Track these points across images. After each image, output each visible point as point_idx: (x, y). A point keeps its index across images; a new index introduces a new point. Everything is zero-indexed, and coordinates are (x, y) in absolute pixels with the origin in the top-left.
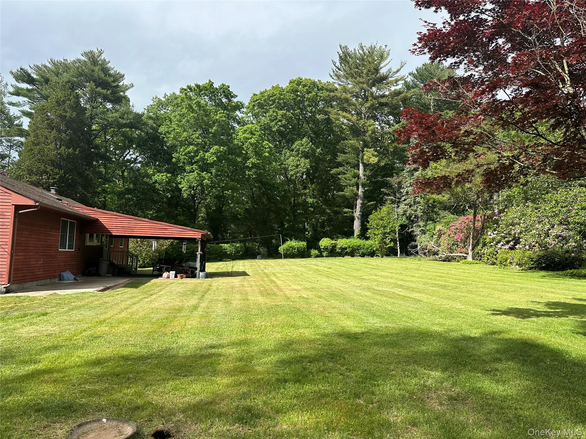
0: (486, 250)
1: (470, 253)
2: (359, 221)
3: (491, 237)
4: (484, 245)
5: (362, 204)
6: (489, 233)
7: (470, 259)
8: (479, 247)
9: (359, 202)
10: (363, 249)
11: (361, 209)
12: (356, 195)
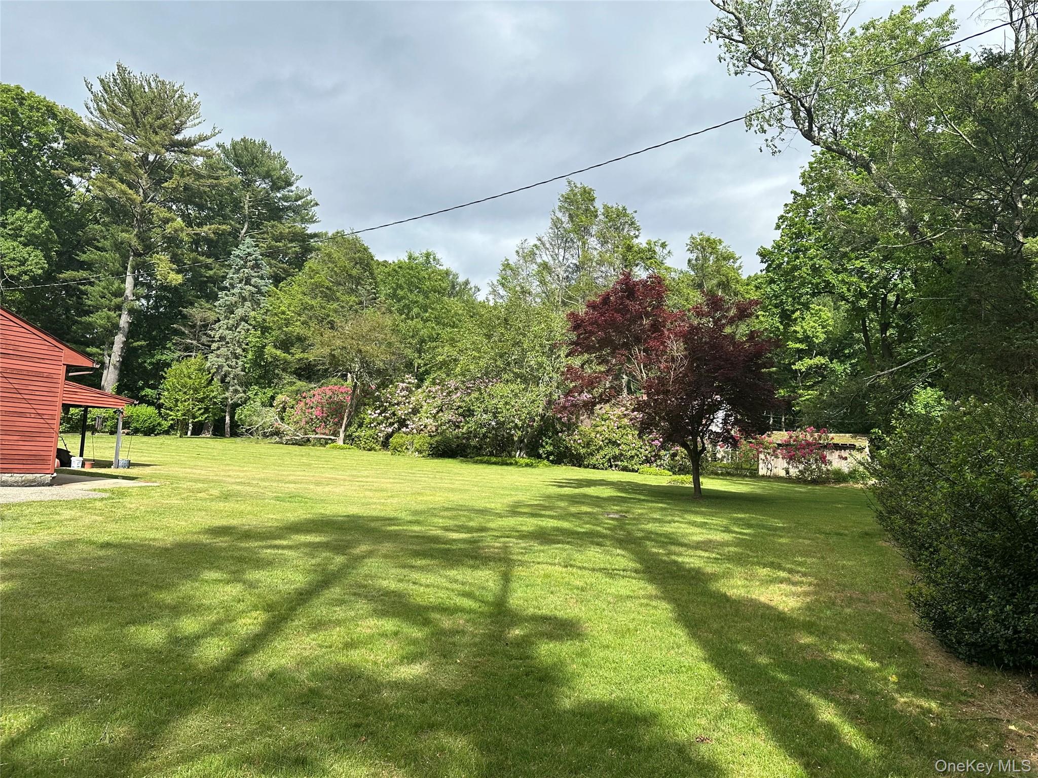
0: (363, 433)
1: (342, 435)
2: (117, 372)
3: (372, 417)
4: (360, 426)
5: (124, 343)
6: (369, 412)
7: (340, 442)
8: (352, 429)
9: (119, 339)
10: (138, 421)
11: (121, 352)
12: (116, 327)
